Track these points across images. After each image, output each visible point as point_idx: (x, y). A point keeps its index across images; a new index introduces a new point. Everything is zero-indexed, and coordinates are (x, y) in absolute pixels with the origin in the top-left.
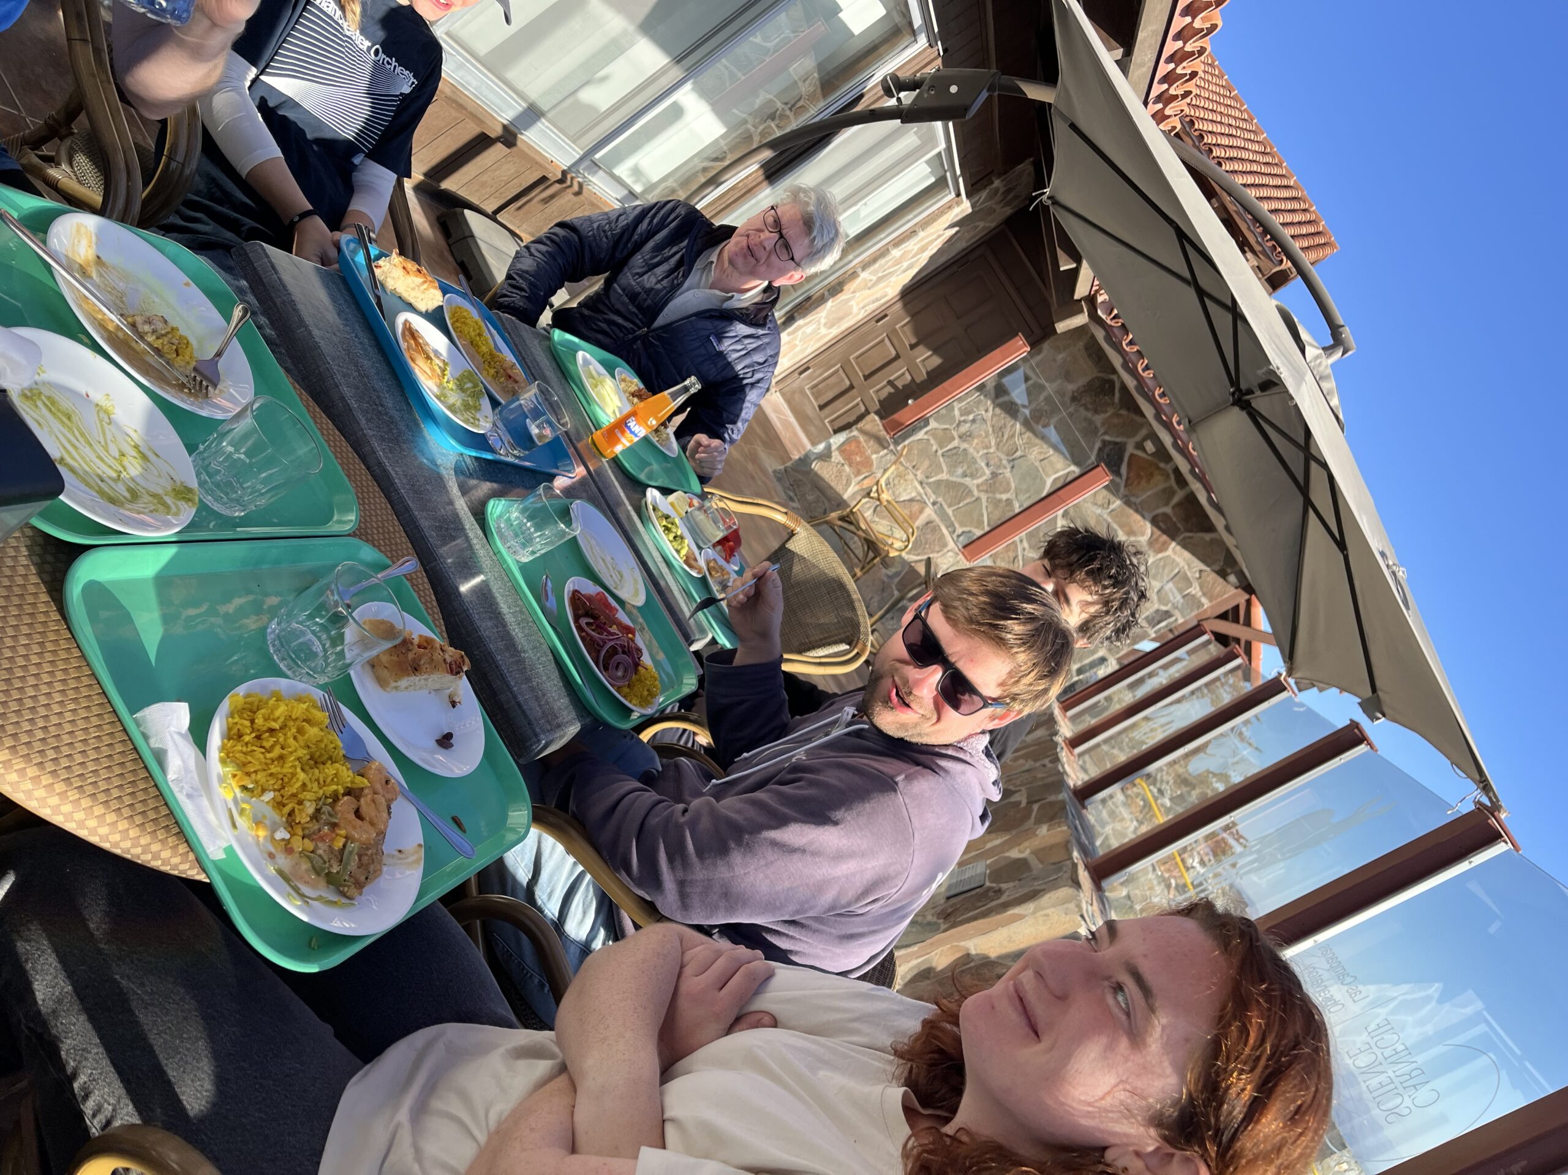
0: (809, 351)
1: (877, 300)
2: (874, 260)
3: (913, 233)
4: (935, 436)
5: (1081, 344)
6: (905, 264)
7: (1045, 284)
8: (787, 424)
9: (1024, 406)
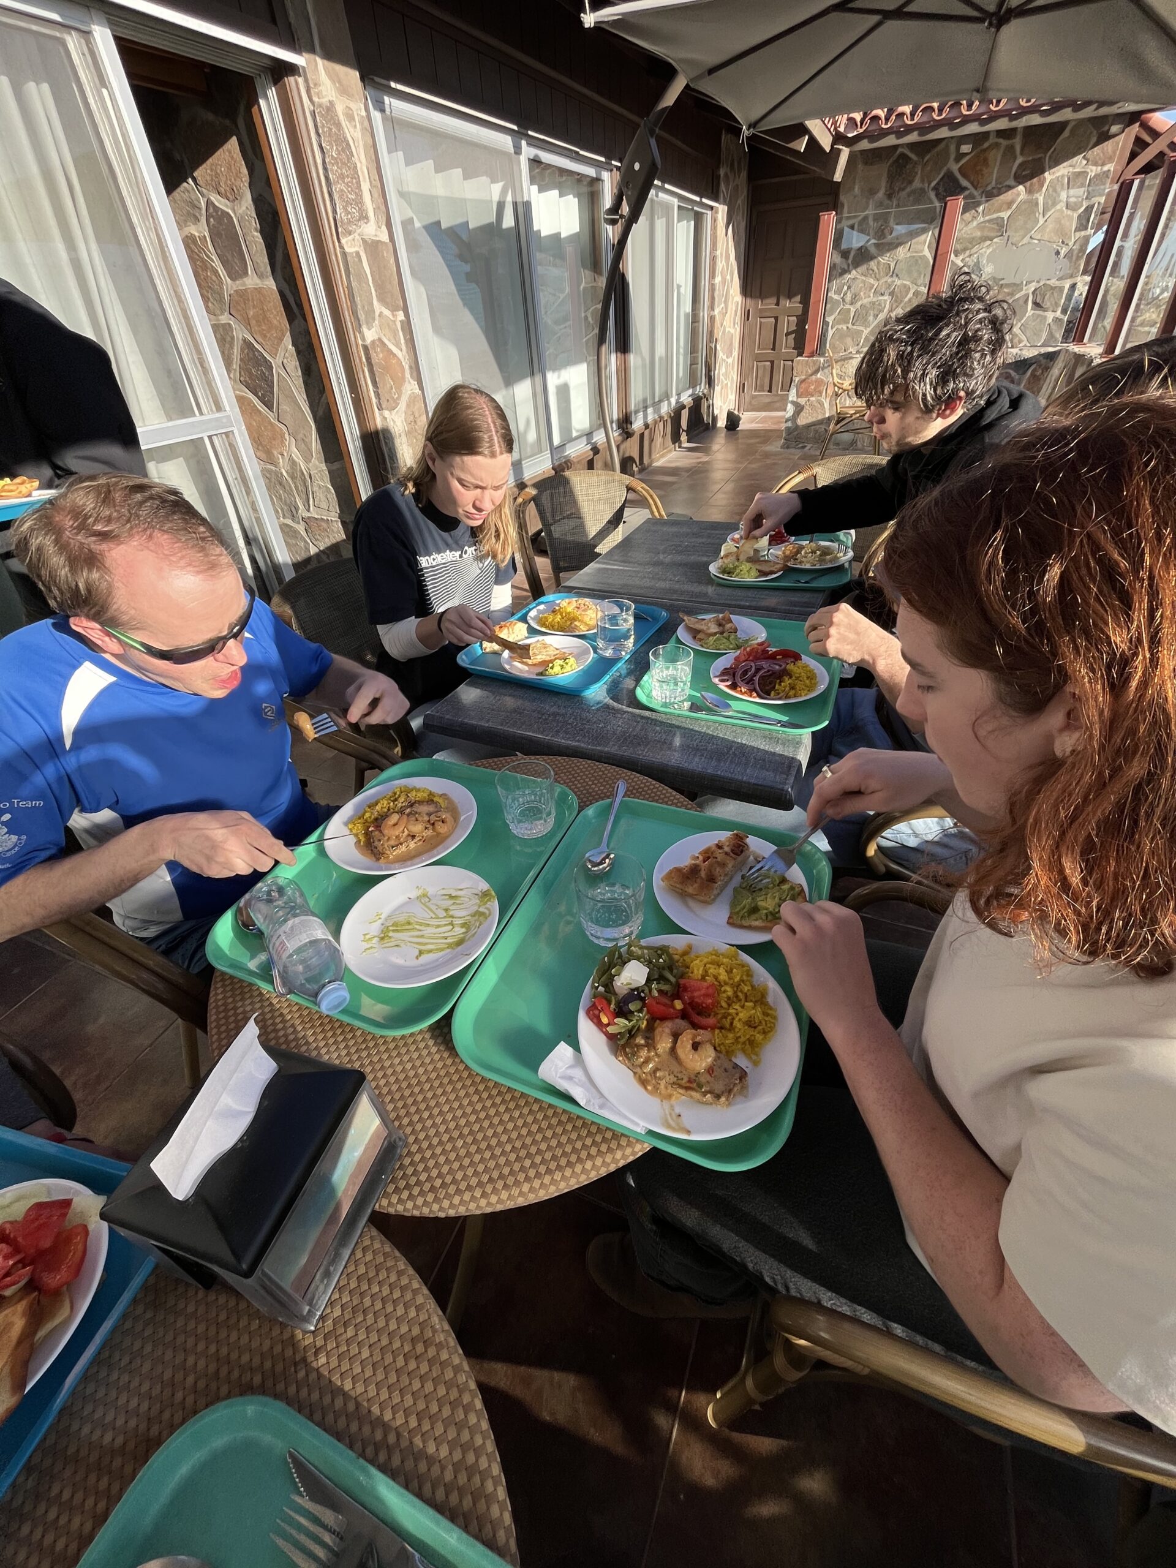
0: (735, 377)
1: (736, 311)
2: (712, 298)
3: (714, 259)
4: (839, 323)
5: (860, 166)
6: (728, 277)
7: (804, 173)
8: (764, 420)
9: (868, 241)
